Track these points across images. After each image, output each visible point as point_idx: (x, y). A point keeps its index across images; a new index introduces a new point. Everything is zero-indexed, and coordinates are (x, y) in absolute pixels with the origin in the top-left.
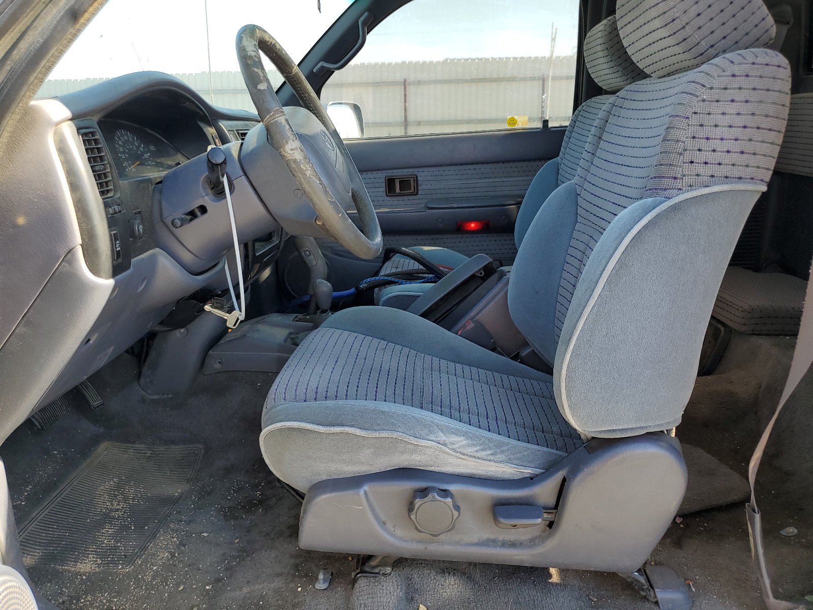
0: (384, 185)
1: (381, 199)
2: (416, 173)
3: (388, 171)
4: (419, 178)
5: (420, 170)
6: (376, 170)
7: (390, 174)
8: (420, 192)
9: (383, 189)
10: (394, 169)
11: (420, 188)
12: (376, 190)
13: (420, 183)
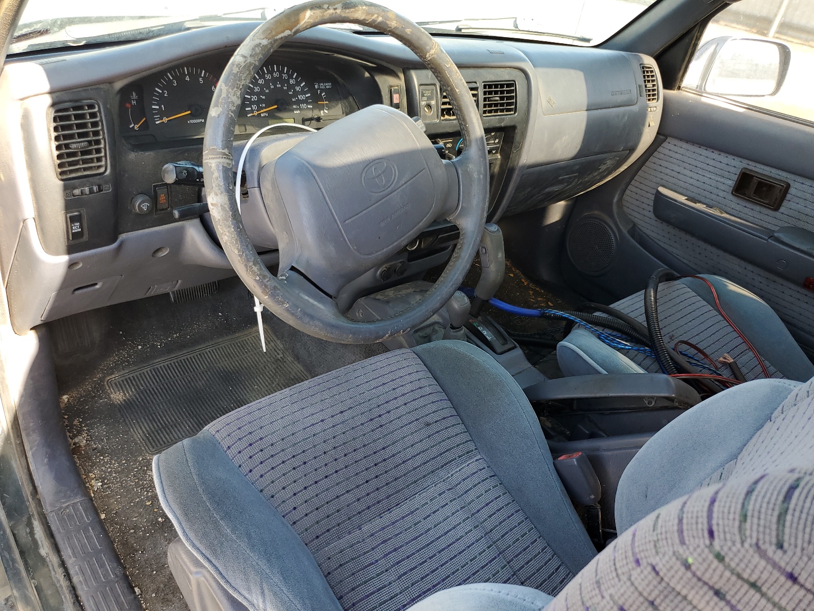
0: (735, 178)
1: (721, 194)
2: (791, 183)
3: (750, 163)
4: (792, 191)
5: (799, 179)
6: (733, 154)
7: (750, 168)
8: (782, 209)
9: (732, 183)
10: (759, 163)
11: (785, 203)
12: (722, 180)
13: (788, 197)
